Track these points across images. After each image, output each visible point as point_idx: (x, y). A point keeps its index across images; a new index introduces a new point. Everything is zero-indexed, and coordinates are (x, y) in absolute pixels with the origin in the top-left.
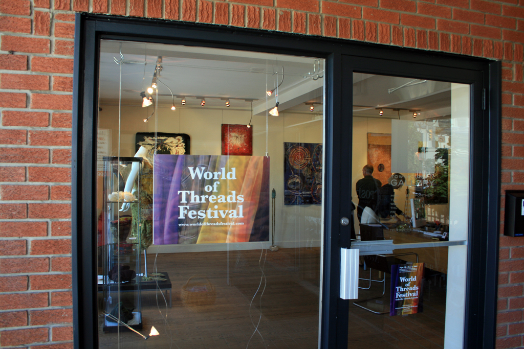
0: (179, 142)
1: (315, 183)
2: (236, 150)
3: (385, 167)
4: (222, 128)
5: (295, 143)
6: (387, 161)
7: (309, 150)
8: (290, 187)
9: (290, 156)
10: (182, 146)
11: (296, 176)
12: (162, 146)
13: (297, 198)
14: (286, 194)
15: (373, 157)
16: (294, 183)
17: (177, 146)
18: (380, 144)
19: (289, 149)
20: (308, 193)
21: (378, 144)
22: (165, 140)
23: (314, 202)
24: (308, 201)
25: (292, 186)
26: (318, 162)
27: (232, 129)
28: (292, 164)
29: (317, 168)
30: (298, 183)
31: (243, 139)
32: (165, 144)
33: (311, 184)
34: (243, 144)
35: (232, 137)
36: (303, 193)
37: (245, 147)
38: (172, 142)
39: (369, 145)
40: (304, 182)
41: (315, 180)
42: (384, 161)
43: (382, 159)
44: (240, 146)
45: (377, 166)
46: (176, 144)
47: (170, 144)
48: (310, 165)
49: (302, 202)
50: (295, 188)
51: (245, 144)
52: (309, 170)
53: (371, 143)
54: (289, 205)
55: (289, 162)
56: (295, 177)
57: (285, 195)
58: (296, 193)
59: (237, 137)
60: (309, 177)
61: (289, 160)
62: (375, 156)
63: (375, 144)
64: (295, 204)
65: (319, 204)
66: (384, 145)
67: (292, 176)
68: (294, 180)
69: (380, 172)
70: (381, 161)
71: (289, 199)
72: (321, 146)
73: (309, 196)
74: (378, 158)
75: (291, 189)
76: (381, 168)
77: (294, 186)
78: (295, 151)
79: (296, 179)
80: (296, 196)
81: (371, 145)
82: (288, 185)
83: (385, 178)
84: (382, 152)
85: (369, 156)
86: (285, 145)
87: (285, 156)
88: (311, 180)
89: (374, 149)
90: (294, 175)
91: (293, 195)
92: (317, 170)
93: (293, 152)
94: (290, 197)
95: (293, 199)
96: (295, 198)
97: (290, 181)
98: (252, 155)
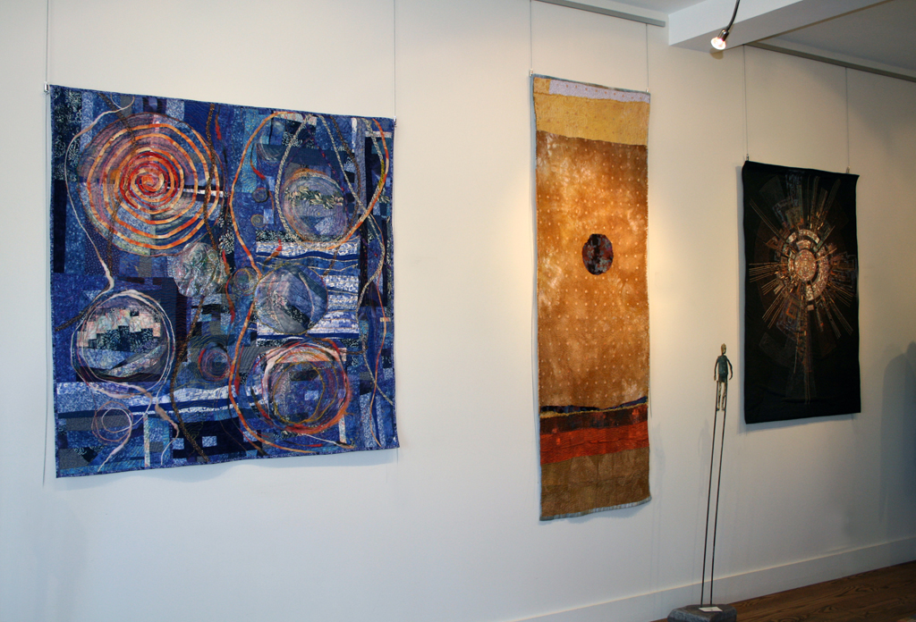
1: (254, 336)
3: (617, 250)
5: (120, 97)
6: (624, 222)
7: (213, 144)
8: (91, 363)
9: (90, 174)
11: (133, 293)
13: (138, 431)
14: (70, 407)
15: (560, 199)
16: (124, 341)
18: (593, 137)
19: (85, 137)
20: (212, 394)
21: (581, 135)
23: (249, 446)
24: (209, 441)
25: (107, 360)
26: (267, 217)
28: (102, 226)
29: (261, 247)
30: (143, 336)
33: (225, 342)
36: (181, 395)
39: (540, 137)
40: (181, 334)
41: (253, 318)
42: (610, 219)
43: (603, 213)
45: (580, 245)
48: (220, 231)
49: (177, 454)
50: (128, 370)
52: (212, 257)
53: (552, 130)
54: (85, 471)
55: (82, 211)
56: (123, 303)
57: (59, 416)
58: (135, 401)
60: (216, 299)
61: (87, 196)
62: (568, 192)
63: (569, 135)
64: (126, 464)
65: (281, 454)
66: (609, 144)
67: (103, 298)
68: (122, 322)
69: (595, 277)
70: (599, 225)
71: (84, 435)
72: (292, 126)
73: (220, 414)
74: (585, 207)
75: (98, 376)
76: (597, 252)
77: (119, 356)
78: (126, 145)
79: (134, 314)
80: (136, 418)
81: (549, 140)
82: (82, 353)
83: (616, 305)
84: (599, 178)
85: (544, 194)
86: (55, 102)
87: (55, 171)
88: (226, 318)
89: (566, 162)
90: (116, 290)
91: (112, 413)
92: (266, 262)
93: (111, 152)
94: (96, 425)
95: (112, 437)
96: (130, 428)
97: (90, 325)
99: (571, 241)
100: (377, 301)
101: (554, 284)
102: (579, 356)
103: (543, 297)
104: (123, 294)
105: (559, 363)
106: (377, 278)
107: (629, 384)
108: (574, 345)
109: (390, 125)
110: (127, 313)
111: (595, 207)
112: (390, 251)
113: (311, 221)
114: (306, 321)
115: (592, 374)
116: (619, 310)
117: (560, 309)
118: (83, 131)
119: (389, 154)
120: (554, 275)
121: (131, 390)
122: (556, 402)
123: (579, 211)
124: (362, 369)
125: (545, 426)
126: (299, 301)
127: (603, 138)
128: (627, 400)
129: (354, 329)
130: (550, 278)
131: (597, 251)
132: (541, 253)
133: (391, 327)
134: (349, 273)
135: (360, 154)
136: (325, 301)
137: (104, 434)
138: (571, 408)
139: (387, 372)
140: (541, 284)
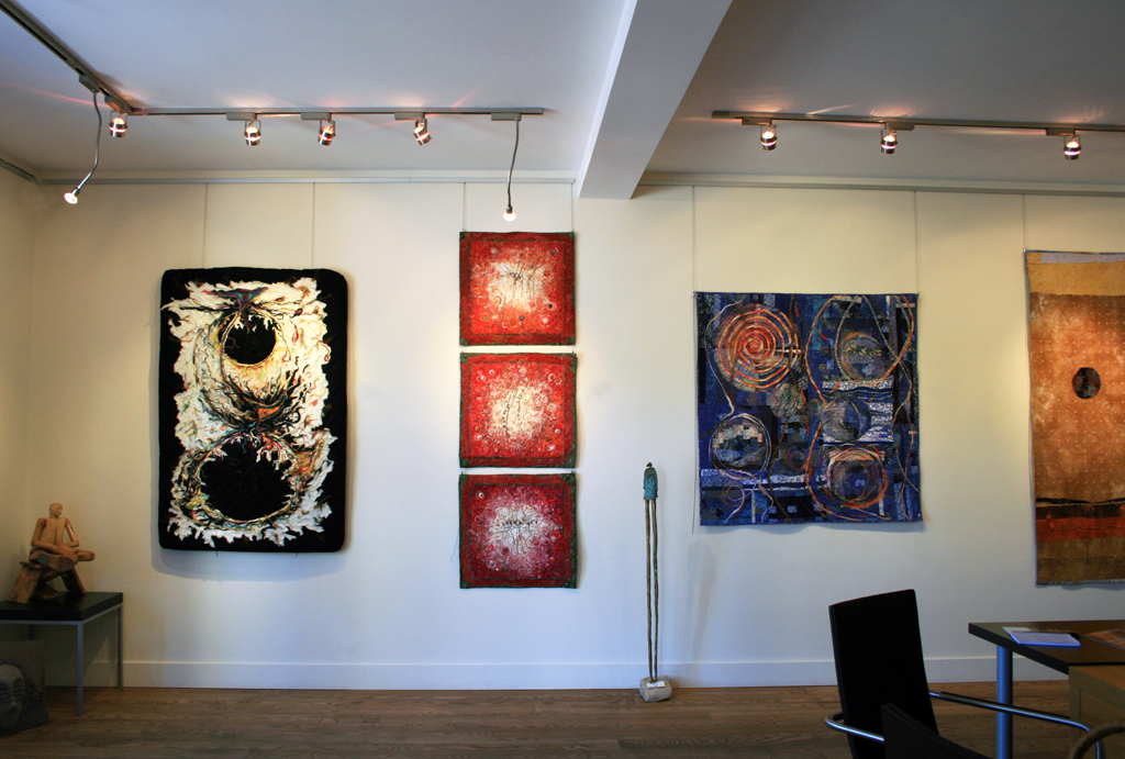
0: (306, 300)
1: (821, 442)
2: (513, 322)
3: (1104, 379)
4: (462, 246)
5: (735, 295)
6: (1111, 357)
7: (794, 320)
8: (721, 457)
9: (720, 343)
10: (316, 312)
11: (745, 415)
12: (246, 312)
13: (748, 500)
14: (708, 484)
15: (1052, 342)
16: (740, 445)
17: (298, 313)
18: (1080, 292)
19: (716, 319)
20: (794, 479)
21: (1069, 292)
22: (258, 291)
23: (818, 514)
24: (792, 509)
25: (730, 456)
26: (829, 366)
27: (499, 249)
28: (727, 374)
29: (825, 385)
30: (752, 441)
31: (538, 283)
32: (259, 306)
33: (803, 446)
34: (540, 300)
35: (499, 276)
36: (775, 479)
37: (546, 312)
38: (281, 299)
39: (1033, 298)
40: (775, 441)
41: (821, 431)
43: (1091, 351)
44: (528, 309)
45: (1071, 377)
46: (296, 307)
47: (275, 306)
48: (799, 376)
49: (771, 516)
50: (742, 463)
51: (547, 302)
52: (794, 392)
53: (1044, 290)
54: (717, 524)
55: (715, 365)
56: (740, 421)
57: (703, 489)
58: (747, 481)
59: (517, 278)
60: (797, 419)
61: (718, 356)
62: (1059, 337)
63: (1059, 293)
64: (741, 520)
65: (839, 520)
66: (1096, 297)
67: (728, 418)
68: (739, 433)
69: (1084, 401)
70: (1087, 360)
71: (717, 501)
72: (844, 305)
73: (799, 492)
74: (1074, 347)
75: (725, 466)
76: (1086, 382)
77: (737, 454)
78: (740, 325)
79: (746, 428)
80: (747, 492)
81: (1041, 298)
82: (715, 452)
83: (1104, 422)
84: (1086, 324)
85: (1037, 340)
86: (699, 302)
87: (700, 343)
88: (803, 432)
89: (1056, 313)
90: (735, 413)
91: (732, 488)
92: (829, 395)
93: (731, 329)
94: (724, 495)
95: (733, 503)
96: (743, 498)
97: (720, 435)
98: (572, 342)
99: (1062, 373)
100: (907, 420)
101: (1047, 406)
102: (1070, 461)
103: (1037, 416)
104: (739, 416)
105: (1052, 466)
106: (906, 403)
107: (1117, 484)
108: (1066, 453)
109: (913, 298)
110: (742, 427)
111: (1083, 347)
112: (916, 385)
113: (859, 367)
114: (856, 434)
115: (1082, 475)
116: (1106, 426)
117: (1053, 425)
118: (715, 318)
119: (914, 317)
120: (1047, 400)
121: (744, 475)
122: (1050, 495)
123: (1068, 350)
124: (896, 466)
125: (1040, 514)
126: (851, 420)
127: (1090, 292)
128: (1115, 497)
129: (890, 439)
130: (1044, 402)
131: (1085, 380)
132: (1034, 384)
133: (917, 437)
134: (886, 401)
135: (893, 320)
136: (869, 420)
137: (728, 500)
138: (1063, 501)
139: (914, 469)
140: (1035, 406)
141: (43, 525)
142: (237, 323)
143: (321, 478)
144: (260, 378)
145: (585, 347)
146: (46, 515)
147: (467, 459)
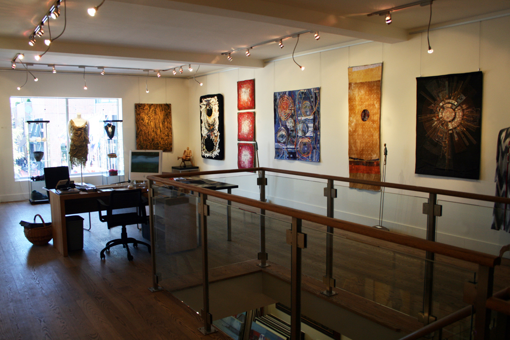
0: (216, 101)
1: (298, 136)
2: (245, 104)
3: (371, 114)
4: (238, 85)
5: (281, 93)
6: (373, 105)
7: (292, 98)
9: (279, 107)
10: (217, 104)
11: (283, 128)
12: (209, 105)
13: (284, 153)
14: (276, 147)
16: (282, 136)
17: (215, 105)
18: (364, 81)
20: (292, 147)
21: (361, 81)
22: (210, 100)
24: (291, 156)
25: (280, 139)
26: (300, 112)
27: (243, 85)
28: (280, 116)
30: (284, 135)
31: (248, 93)
33: (294, 137)
34: (248, 98)
35: (243, 92)
36: (288, 147)
37: (249, 101)
38: (213, 101)
39: (350, 84)
40: (288, 135)
41: (298, 133)
42: (369, 105)
43: (367, 103)
44: (247, 100)
45: (360, 113)
46: (215, 103)
47: (212, 103)
48: (294, 116)
49: (288, 157)
50: (283, 141)
51: (250, 98)
52: (292, 121)
53: (353, 82)
54: (278, 159)
55: (277, 113)
57: (276, 149)
58: (283, 147)
59: (245, 92)
60: (292, 129)
62: (357, 98)
63: (358, 82)
64: (282, 158)
65: (301, 160)
66: (369, 82)
67: (280, 129)
68: (282, 133)
69: (364, 122)
70: (366, 107)
71: (278, 152)
72: (303, 93)
73: (293, 151)
74: (362, 102)
75: (280, 142)
76: (365, 115)
77: (282, 139)
78: (282, 101)
79: (283, 131)
80: (283, 150)
81: (353, 84)
82: (278, 138)
83: (370, 130)
84: (366, 93)
85: (351, 100)
86: (274, 95)
88: (294, 132)
89: (357, 89)
90: (281, 127)
91: (281, 149)
92: (300, 121)
93: (280, 102)
97: (278, 133)
98: (255, 108)
99: (358, 112)
100: (317, 129)
101: (353, 124)
102: (359, 145)
103: (350, 128)
105: (354, 146)
106: (317, 124)
107: (374, 154)
108: (358, 141)
109: (319, 89)
111: (364, 102)
112: (320, 118)
113: (306, 112)
114: (305, 133)
115: (363, 150)
116: (371, 132)
117: (355, 131)
118: (277, 100)
119: (319, 95)
120: (353, 122)
121: (283, 145)
122: (353, 156)
123: (360, 103)
124: (313, 144)
125: (350, 163)
126: (304, 129)
127: (367, 80)
128: (373, 159)
129: (312, 135)
130: (352, 123)
131: (365, 114)
132: (350, 116)
133: (320, 135)
134: (311, 123)
135: (314, 96)
136: (308, 129)
137: (280, 152)
138: (357, 159)
139: (318, 145)
140: (350, 122)
141: (185, 151)
142: (208, 108)
143: (218, 143)
144: (211, 120)
145: (257, 110)
146: (186, 150)
147: (240, 139)
